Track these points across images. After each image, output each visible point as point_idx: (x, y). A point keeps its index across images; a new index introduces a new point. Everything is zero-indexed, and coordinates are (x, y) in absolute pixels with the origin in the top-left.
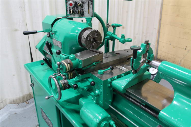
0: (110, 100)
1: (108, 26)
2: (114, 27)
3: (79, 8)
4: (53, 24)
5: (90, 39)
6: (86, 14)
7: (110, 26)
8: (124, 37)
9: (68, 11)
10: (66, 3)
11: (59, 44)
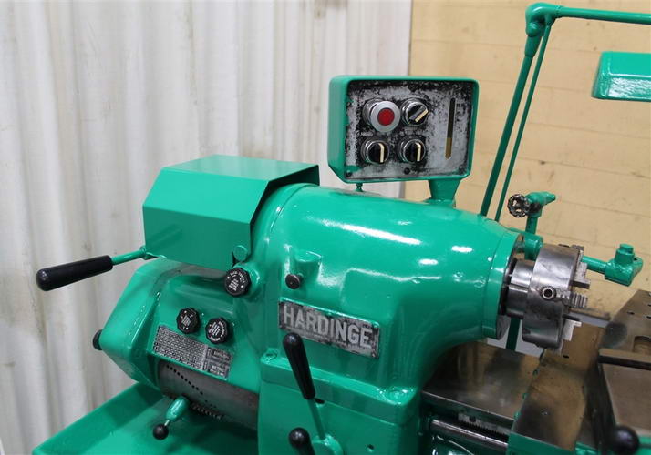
6: (437, 159)
10: (348, 106)
11: (354, 335)
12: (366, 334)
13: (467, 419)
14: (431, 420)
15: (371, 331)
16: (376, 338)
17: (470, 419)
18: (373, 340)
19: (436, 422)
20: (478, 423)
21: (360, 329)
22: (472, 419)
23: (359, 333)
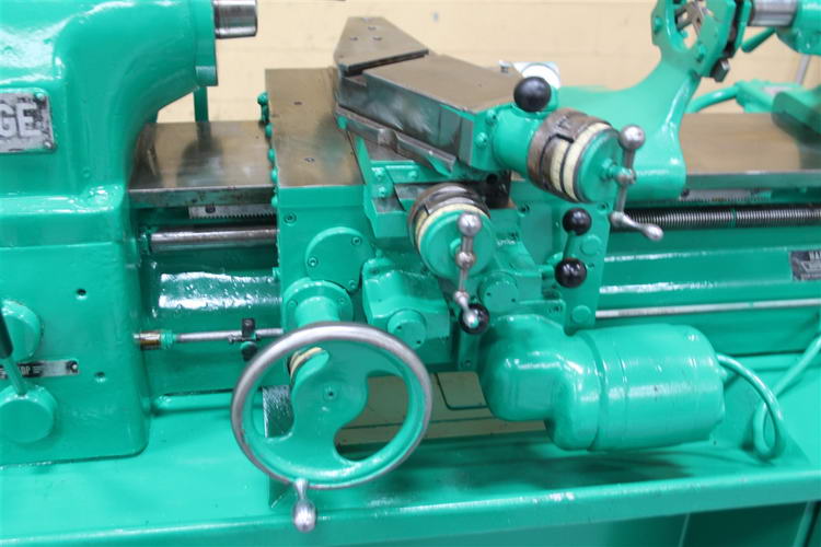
11: (7, 121)
12: (26, 113)
13: (202, 212)
14: (149, 236)
15: (34, 106)
16: (46, 114)
17: (207, 211)
18: (41, 119)
19: (158, 237)
20: (219, 212)
21: (14, 109)
22: (210, 209)
23: (15, 116)
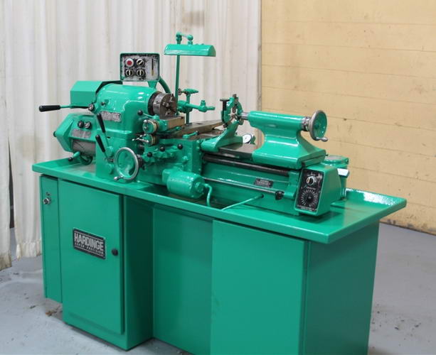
0: (200, 170)
1: (178, 92)
2: (188, 93)
3: (139, 67)
4: (98, 91)
5: (165, 105)
6: (149, 76)
7: (182, 92)
8: (205, 104)
9: (123, 73)
10: (121, 61)
12: (118, 116)
16: (121, 117)
